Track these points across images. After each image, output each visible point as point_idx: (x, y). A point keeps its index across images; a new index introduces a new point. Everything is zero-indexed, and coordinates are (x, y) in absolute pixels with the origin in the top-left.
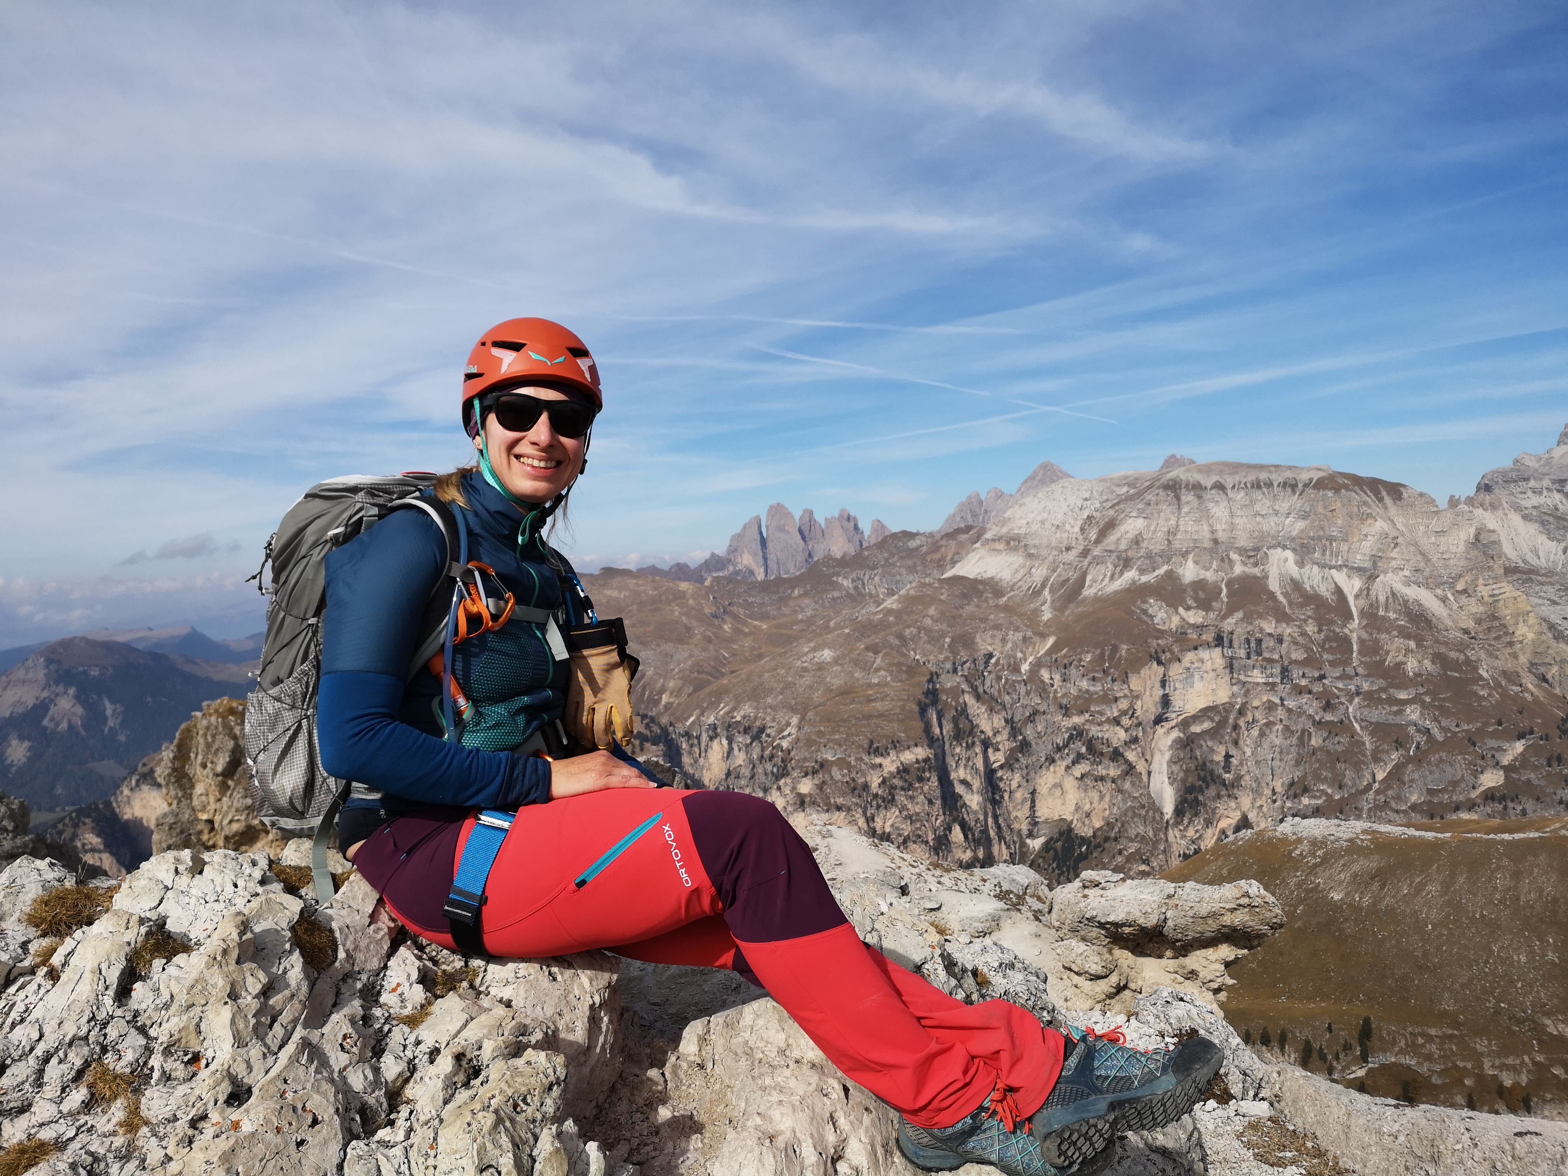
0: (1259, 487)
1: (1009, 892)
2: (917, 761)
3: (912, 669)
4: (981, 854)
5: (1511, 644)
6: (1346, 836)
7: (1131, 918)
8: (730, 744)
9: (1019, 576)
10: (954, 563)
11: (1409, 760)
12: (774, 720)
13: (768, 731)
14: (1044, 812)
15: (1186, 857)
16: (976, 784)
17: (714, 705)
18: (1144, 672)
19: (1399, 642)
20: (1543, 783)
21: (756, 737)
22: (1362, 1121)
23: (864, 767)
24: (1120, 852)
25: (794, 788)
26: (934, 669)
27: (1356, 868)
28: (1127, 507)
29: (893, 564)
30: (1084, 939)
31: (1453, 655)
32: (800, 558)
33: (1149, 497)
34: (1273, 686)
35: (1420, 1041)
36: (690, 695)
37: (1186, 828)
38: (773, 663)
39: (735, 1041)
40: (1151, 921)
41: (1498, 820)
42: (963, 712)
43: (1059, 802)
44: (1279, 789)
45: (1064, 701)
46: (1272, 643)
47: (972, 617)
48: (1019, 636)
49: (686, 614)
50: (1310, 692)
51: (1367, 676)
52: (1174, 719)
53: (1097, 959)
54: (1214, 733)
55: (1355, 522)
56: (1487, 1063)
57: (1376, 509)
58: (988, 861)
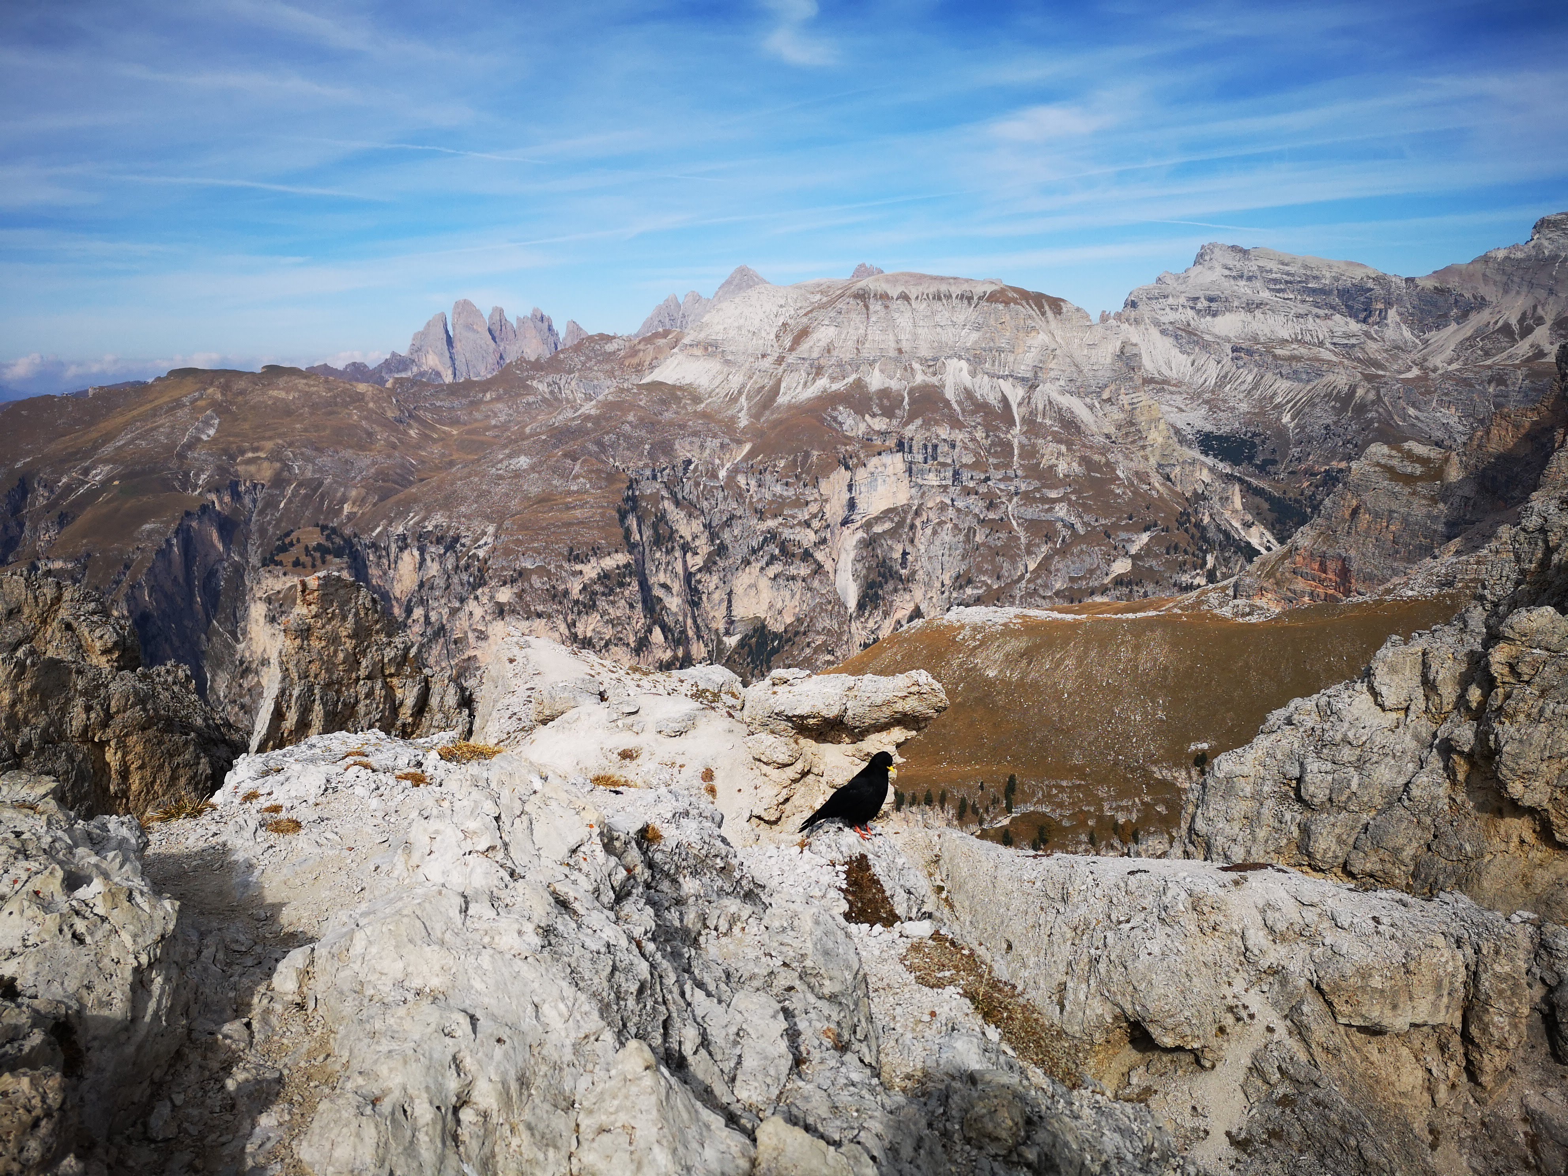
0: (940, 299)
1: (705, 691)
2: (618, 567)
3: (612, 477)
4: (680, 653)
5: (1143, 447)
6: (1001, 621)
7: (815, 711)
8: (422, 554)
9: (717, 382)
10: (652, 367)
11: (1056, 552)
12: (468, 530)
13: (463, 541)
14: (739, 611)
15: (866, 646)
16: (676, 587)
17: (402, 515)
18: (834, 476)
19: (1053, 447)
20: (1162, 569)
21: (450, 547)
22: (1007, 871)
23: (564, 574)
24: (808, 645)
25: (492, 598)
26: (633, 476)
27: (1008, 648)
28: (819, 314)
29: (590, 369)
30: (773, 732)
31: (1096, 457)
32: (492, 359)
33: (840, 305)
34: (946, 487)
35: (1054, 791)
36: (375, 505)
37: (866, 621)
38: (466, 470)
39: (342, 974)
40: (832, 712)
41: (1124, 602)
42: (662, 518)
43: (754, 601)
44: (947, 582)
45: (760, 506)
46: (946, 449)
47: (671, 424)
48: (717, 442)
49: (366, 418)
50: (977, 493)
51: (1026, 477)
52: (859, 519)
53: (784, 749)
54: (893, 533)
55: (1021, 335)
56: (1106, 807)
57: (1039, 322)
58: (687, 662)
